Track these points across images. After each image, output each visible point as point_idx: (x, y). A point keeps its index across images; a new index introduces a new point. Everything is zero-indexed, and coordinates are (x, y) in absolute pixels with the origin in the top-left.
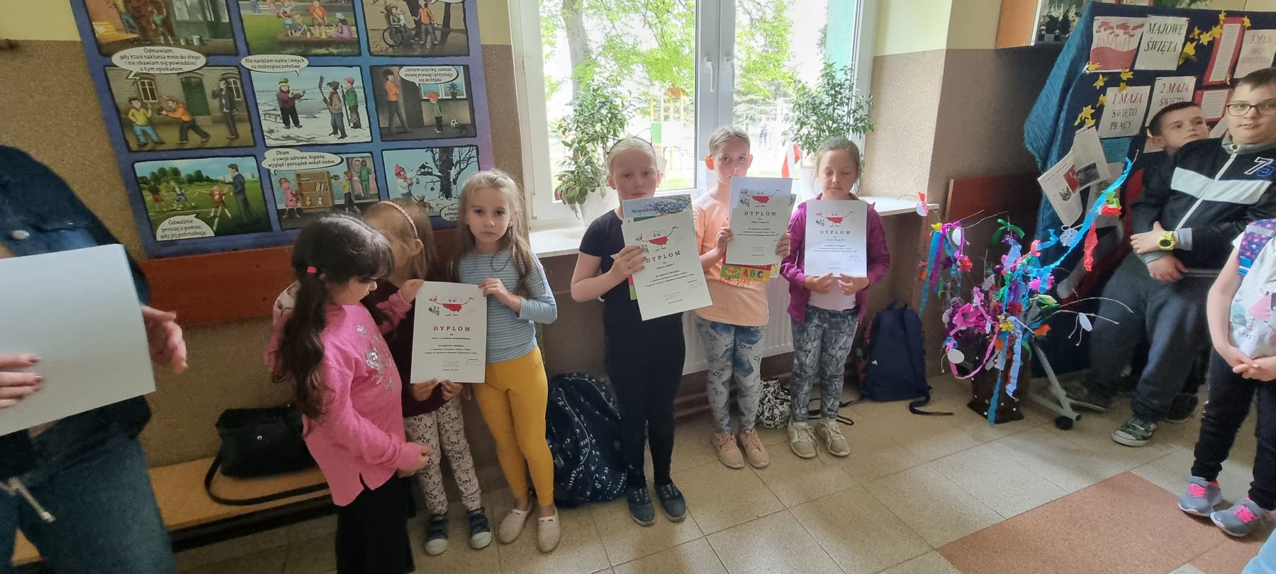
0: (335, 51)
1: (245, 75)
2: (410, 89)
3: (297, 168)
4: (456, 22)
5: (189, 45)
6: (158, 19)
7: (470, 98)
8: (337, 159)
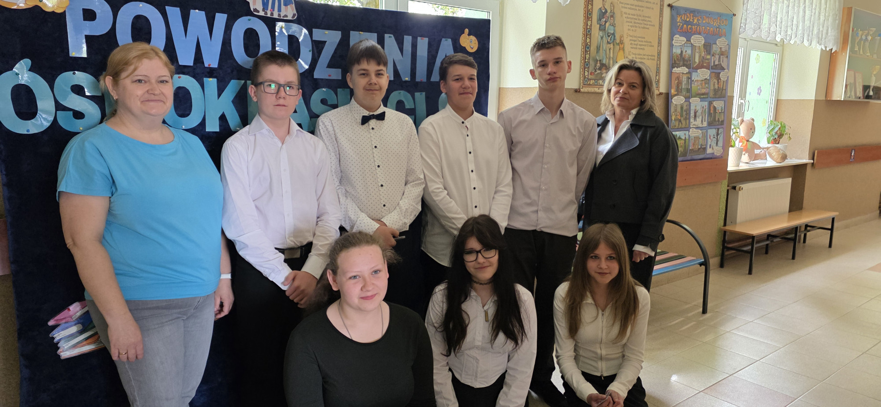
0: (704, 96)
1: (690, 103)
2: (715, 108)
3: (694, 135)
4: (724, 88)
5: (683, 96)
6: (680, 88)
7: (724, 112)
8: (700, 131)
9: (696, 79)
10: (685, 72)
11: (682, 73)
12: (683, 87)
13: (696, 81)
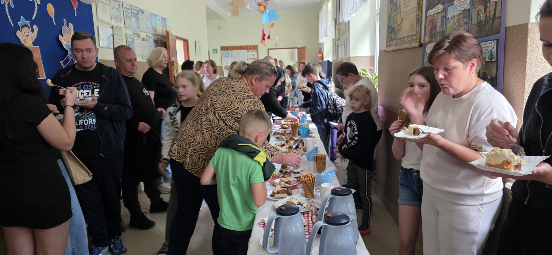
4: (498, 13)
6: (434, 32)
7: (497, 60)
9: (451, 16)
10: (440, 11)
11: (437, 13)
12: (438, 30)
13: (451, 18)
